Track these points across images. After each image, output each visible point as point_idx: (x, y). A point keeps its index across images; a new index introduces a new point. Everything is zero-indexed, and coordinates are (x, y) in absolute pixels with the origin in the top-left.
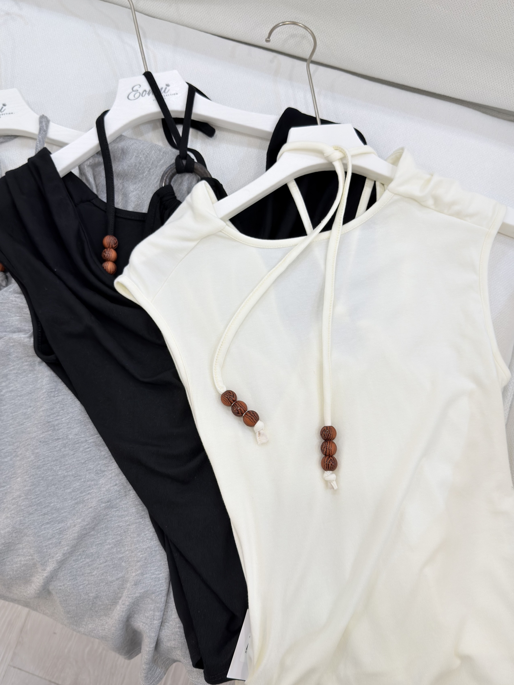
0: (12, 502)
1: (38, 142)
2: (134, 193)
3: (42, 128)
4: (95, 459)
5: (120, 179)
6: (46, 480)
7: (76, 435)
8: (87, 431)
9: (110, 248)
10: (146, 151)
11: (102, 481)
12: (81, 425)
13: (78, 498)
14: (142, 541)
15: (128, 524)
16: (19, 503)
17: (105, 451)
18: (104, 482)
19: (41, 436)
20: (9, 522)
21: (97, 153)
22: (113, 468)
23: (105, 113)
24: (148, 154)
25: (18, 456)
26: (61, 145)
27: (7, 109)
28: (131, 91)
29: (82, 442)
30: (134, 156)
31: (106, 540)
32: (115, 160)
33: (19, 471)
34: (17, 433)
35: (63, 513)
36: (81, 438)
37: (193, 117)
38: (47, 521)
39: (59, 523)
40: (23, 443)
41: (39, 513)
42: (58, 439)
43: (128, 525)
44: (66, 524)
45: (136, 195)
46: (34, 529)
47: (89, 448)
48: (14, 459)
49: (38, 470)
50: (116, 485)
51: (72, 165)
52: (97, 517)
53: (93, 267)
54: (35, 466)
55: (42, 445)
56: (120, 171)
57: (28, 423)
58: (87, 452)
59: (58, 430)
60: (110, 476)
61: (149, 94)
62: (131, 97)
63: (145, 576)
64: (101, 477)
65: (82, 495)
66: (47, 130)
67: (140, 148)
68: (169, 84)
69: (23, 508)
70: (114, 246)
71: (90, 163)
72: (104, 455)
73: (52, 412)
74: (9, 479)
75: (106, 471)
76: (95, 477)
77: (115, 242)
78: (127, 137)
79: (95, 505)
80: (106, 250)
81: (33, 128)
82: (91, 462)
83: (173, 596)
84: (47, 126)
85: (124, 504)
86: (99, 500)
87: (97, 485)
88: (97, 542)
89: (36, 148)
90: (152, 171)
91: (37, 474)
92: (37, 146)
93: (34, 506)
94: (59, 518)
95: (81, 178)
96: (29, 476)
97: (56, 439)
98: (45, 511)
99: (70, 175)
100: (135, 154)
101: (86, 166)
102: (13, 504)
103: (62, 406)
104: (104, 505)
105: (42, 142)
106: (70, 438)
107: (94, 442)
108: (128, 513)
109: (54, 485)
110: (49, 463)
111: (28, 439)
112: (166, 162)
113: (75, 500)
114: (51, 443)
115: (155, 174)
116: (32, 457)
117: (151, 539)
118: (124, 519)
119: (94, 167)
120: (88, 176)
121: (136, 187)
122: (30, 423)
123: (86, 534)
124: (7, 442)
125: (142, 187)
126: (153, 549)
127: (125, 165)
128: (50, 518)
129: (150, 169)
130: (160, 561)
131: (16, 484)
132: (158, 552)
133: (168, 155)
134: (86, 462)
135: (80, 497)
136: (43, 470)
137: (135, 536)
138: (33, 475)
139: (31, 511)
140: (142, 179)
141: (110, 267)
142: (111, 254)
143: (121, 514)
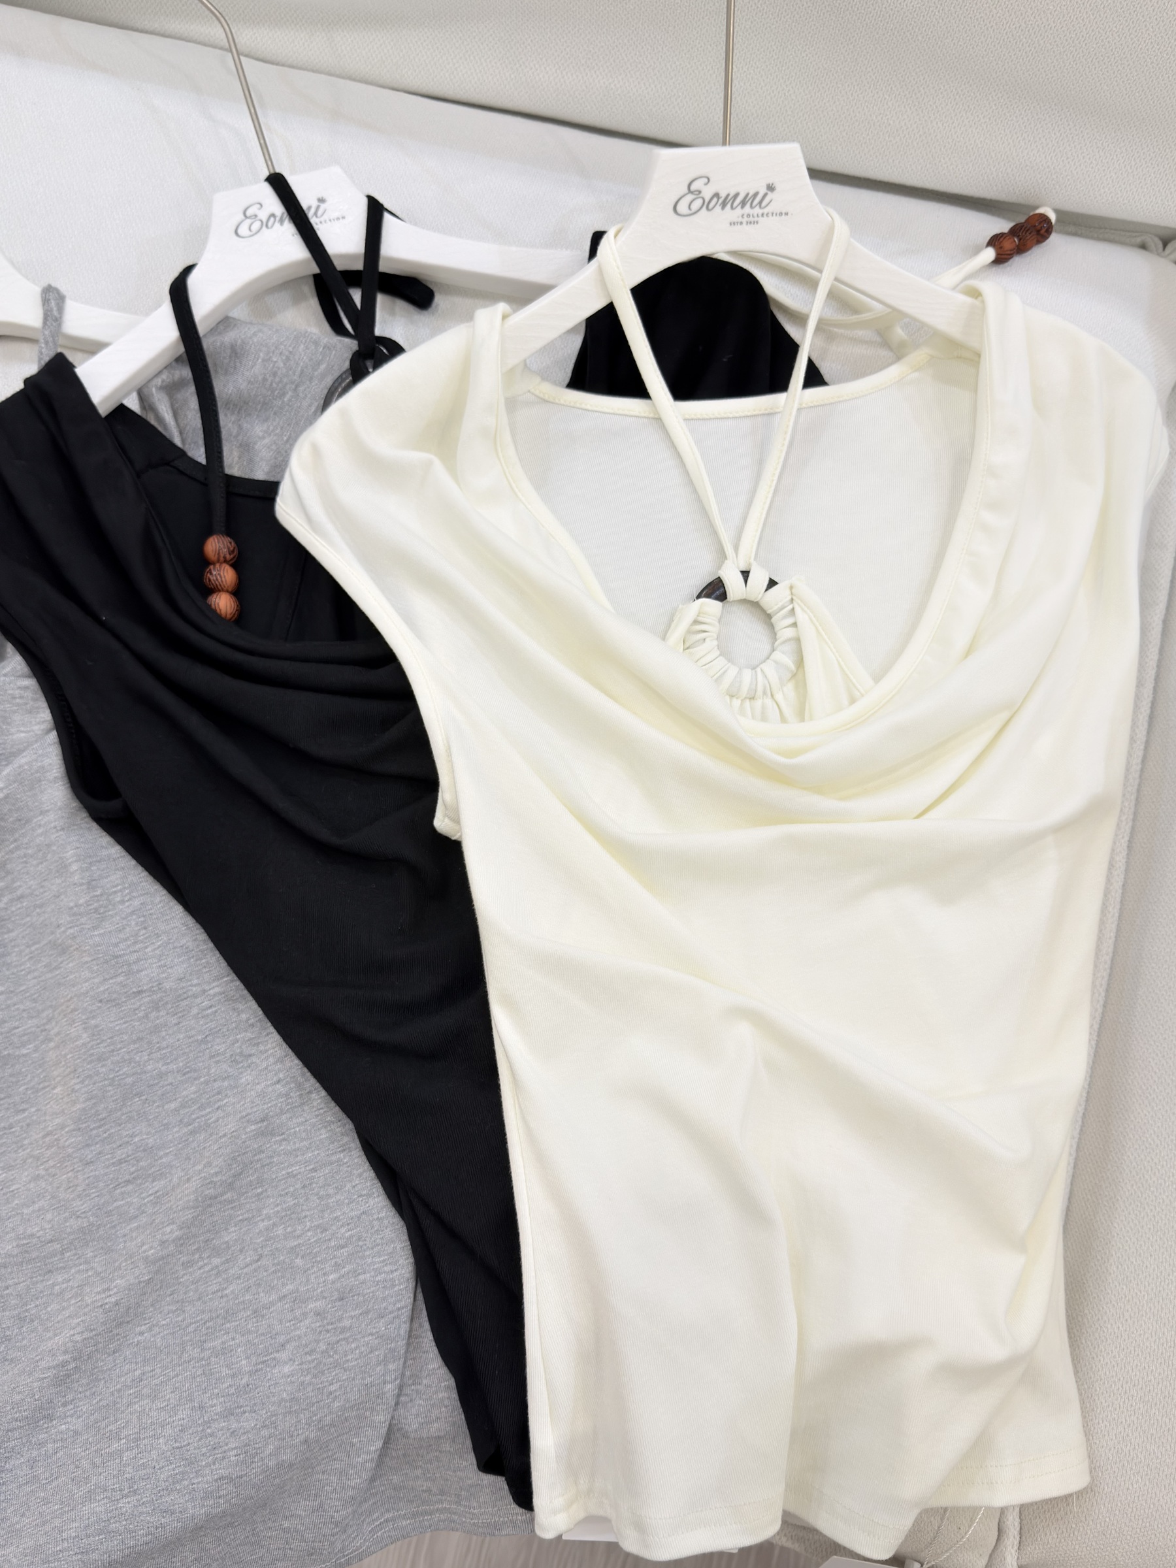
0: (44, 1143)
1: (43, 345)
2: (267, 441)
3: (49, 313)
4: (228, 1030)
5: (233, 413)
6: (119, 1085)
7: (180, 979)
8: (204, 970)
9: (221, 563)
10: (285, 346)
11: (246, 1077)
12: (189, 959)
13: (194, 1120)
14: (346, 1201)
15: (311, 1167)
16: (62, 1141)
17: (250, 1010)
18: (250, 1078)
19: (102, 989)
20: (44, 1186)
21: (178, 360)
22: (269, 1046)
23: (188, 270)
24: (290, 352)
25: (50, 1040)
26: (93, 348)
28: (243, 217)
29: (195, 996)
30: (260, 360)
31: (259, 1210)
32: (216, 371)
33: (55, 1073)
34: (45, 989)
35: (161, 1158)
36: (192, 985)
37: (383, 267)
38: (127, 1177)
39: (153, 1181)
40: (60, 1009)
41: (108, 1159)
42: (140, 992)
43: (313, 1169)
44: (170, 1181)
45: (271, 445)
46: (98, 1196)
47: (211, 1007)
48: (43, 1046)
49: (100, 1065)
50: (278, 1082)
51: (124, 389)
52: (239, 1155)
53: (186, 606)
54: (92, 1055)
55: (106, 1008)
56: (231, 394)
57: (67, 964)
58: (207, 1015)
59: (139, 971)
60: (264, 1064)
61: (281, 221)
62: (243, 230)
63: (361, 1277)
64: (243, 1070)
65: (204, 1113)
66: (61, 318)
67: (272, 341)
68: (325, 197)
69: (70, 1151)
70: (228, 557)
71: (163, 381)
72: (247, 1020)
73: (122, 936)
74: (33, 1093)
75: (254, 1055)
76: (229, 1070)
77: (232, 549)
78: (239, 320)
79: (233, 1129)
80: (212, 567)
81: (30, 316)
82: (219, 1037)
83: (427, 1319)
84: (61, 309)
85: (299, 1124)
86: (242, 1118)
87: (236, 1087)
89: (39, 357)
90: (301, 389)
91: (98, 1074)
92: (40, 351)
93: (96, 1143)
94: (153, 1170)
95: (144, 416)
96: (80, 1079)
97: (134, 993)
98: (120, 1154)
99: (121, 411)
100: (261, 355)
101: (154, 390)
102: (49, 1147)
103: (142, 919)
104: (253, 1127)
105: (51, 344)
106: (168, 987)
107: (221, 994)
108: (310, 1144)
109: (139, 1094)
110: (124, 1048)
111: (71, 998)
112: (332, 367)
113: (190, 1125)
114: (125, 1002)
115: (309, 396)
116: (85, 1036)
117: (369, 1195)
118: (300, 1158)
119: (171, 389)
120: (161, 411)
121: (268, 428)
122: (72, 961)
123: (216, 1197)
124: (24, 1010)
125: (282, 428)
126: (375, 1217)
127: (241, 381)
128: (133, 1169)
129: (297, 386)
130: (393, 1242)
131: (51, 1103)
132: (386, 1222)
133: (334, 352)
134: (208, 1038)
135: (198, 1118)
136: (112, 1063)
137: (331, 1191)
138: (90, 1077)
139: (89, 1157)
140: (281, 408)
141: (224, 603)
142: (226, 575)
143: (293, 1148)
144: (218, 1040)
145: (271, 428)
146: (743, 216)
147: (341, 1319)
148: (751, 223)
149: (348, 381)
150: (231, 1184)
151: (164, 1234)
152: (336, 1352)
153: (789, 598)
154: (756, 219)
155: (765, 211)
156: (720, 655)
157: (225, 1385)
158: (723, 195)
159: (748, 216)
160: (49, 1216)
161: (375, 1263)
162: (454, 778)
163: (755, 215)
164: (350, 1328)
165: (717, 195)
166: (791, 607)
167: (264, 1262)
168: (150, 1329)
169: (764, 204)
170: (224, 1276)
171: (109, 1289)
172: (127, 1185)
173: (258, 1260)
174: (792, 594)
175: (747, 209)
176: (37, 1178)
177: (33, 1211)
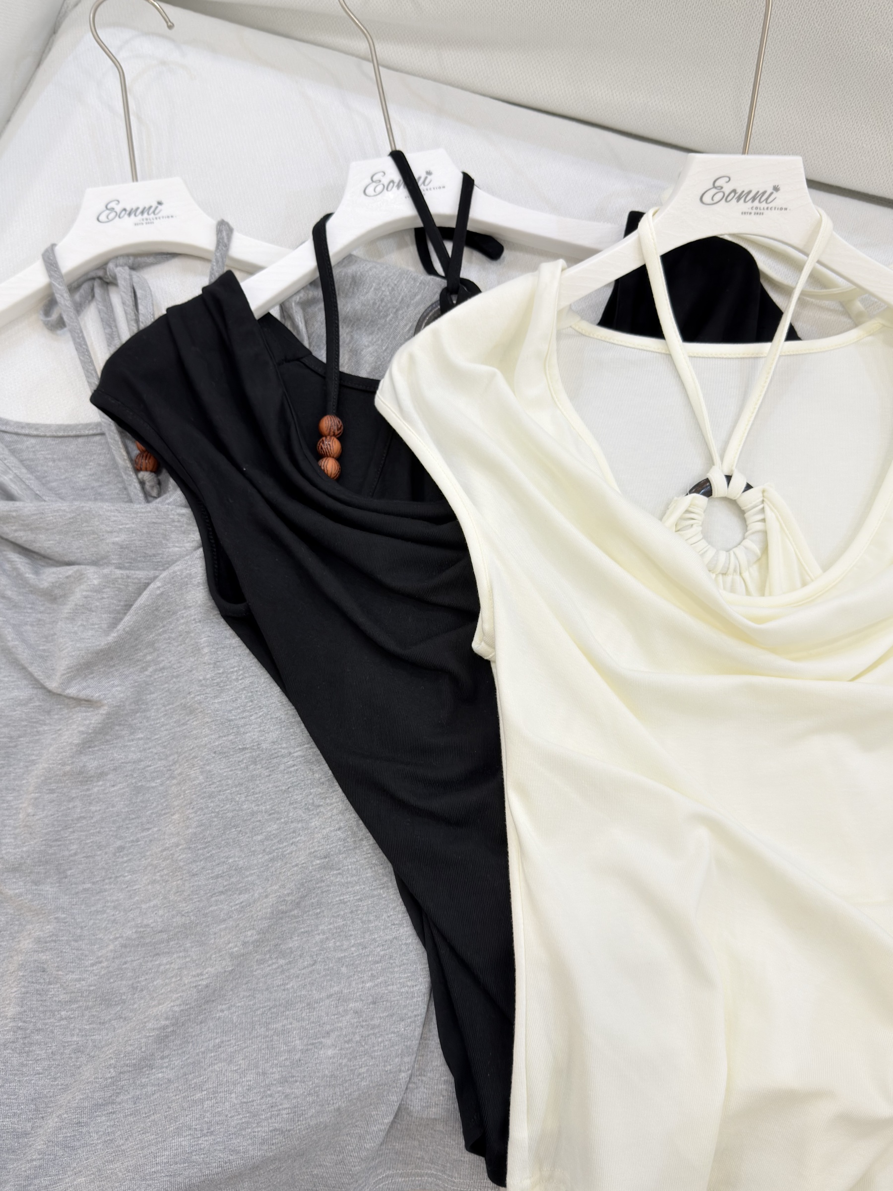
0: (161, 856)
1: (215, 264)
2: (370, 349)
3: (221, 240)
4: (304, 785)
5: (348, 326)
6: (222, 817)
7: (273, 742)
8: (291, 738)
9: (331, 436)
10: (392, 280)
11: (315, 823)
12: (281, 728)
13: (274, 850)
14: (382, 927)
15: (358, 897)
16: (176, 856)
17: (323, 771)
18: (318, 824)
19: (217, 743)
20: (158, 889)
21: (313, 284)
22: (334, 800)
23: (327, 217)
24: (395, 285)
25: (174, 778)
26: (252, 269)
27: (164, 210)
28: (370, 181)
29: (283, 756)
30: (372, 289)
31: (317, 926)
33: (176, 803)
34: (173, 739)
35: (247, 877)
36: (281, 748)
37: (470, 227)
38: (221, 889)
39: (240, 894)
40: (183, 756)
41: (209, 874)
42: (244, 749)
43: (359, 899)
44: (252, 896)
45: (374, 352)
46: (199, 901)
47: (294, 766)
48: (168, 782)
49: (210, 801)
50: (339, 829)
51: (271, 303)
52: (306, 882)
53: (303, 464)
54: (205, 792)
55: (218, 758)
56: (348, 312)
57: (193, 722)
58: (291, 772)
59: (244, 733)
60: (329, 814)
61: (398, 186)
62: (370, 191)
63: (390, 988)
64: (313, 816)
65: (281, 846)
66: (229, 244)
67: (383, 275)
68: (431, 170)
69: (181, 864)
70: (337, 432)
71: (300, 298)
72: (320, 779)
73: (234, 705)
74: (157, 817)
75: (322, 805)
76: (303, 815)
77: (339, 426)
78: (358, 257)
79: (303, 862)
80: (324, 438)
81: (206, 240)
82: (297, 789)
83: (436, 1026)
84: (229, 237)
85: (351, 863)
86: (310, 853)
87: (307, 829)
88: (301, 928)
89: (211, 272)
90: (400, 312)
91: (207, 807)
92: (213, 269)
93: (201, 861)
94: (240, 885)
95: (283, 322)
96: (194, 810)
97: (239, 749)
98: (218, 870)
99: (268, 317)
100: (374, 284)
101: (293, 304)
102: (165, 859)
103: (250, 694)
104: (318, 862)
105: (220, 263)
106: (264, 747)
107: (302, 757)
108: (359, 879)
109: (236, 826)
110: (228, 790)
111: (193, 748)
112: (425, 298)
113: (270, 854)
114: (233, 755)
115: (405, 318)
116: (201, 777)
117: (400, 925)
118: (350, 889)
119: (305, 305)
120: (297, 320)
121: (372, 339)
122: (196, 720)
123: (286, 912)
124: (156, 753)
125: (382, 340)
126: (404, 942)
127: (357, 303)
128: (225, 883)
129: (397, 310)
130: (416, 963)
131: (170, 826)
132: (411, 947)
133: (427, 287)
134: (290, 790)
135: (277, 849)
136: (219, 800)
137: (372, 918)
138: (202, 809)
139: (195, 870)
140: (384, 326)
141: (330, 466)
142: (333, 445)
143: (346, 881)
144: (297, 792)
145: (375, 340)
146: (752, 208)
147: (372, 1019)
148: (758, 214)
149: (437, 309)
150: (298, 903)
151: (246, 936)
152: (366, 1044)
153: (761, 499)
154: (762, 211)
155: (770, 205)
156: (702, 538)
157: (283, 1058)
158: (739, 191)
159: (757, 208)
160: (161, 912)
161: (400, 978)
162: (493, 612)
163: (762, 208)
164: (379, 1026)
165: (734, 191)
166: (761, 506)
167: (318, 966)
168: (229, 1008)
169: (769, 200)
170: (287, 974)
171: (202, 974)
172: (221, 895)
173: (313, 965)
174: (763, 496)
175: (756, 203)
176: (154, 882)
177: (149, 907)
